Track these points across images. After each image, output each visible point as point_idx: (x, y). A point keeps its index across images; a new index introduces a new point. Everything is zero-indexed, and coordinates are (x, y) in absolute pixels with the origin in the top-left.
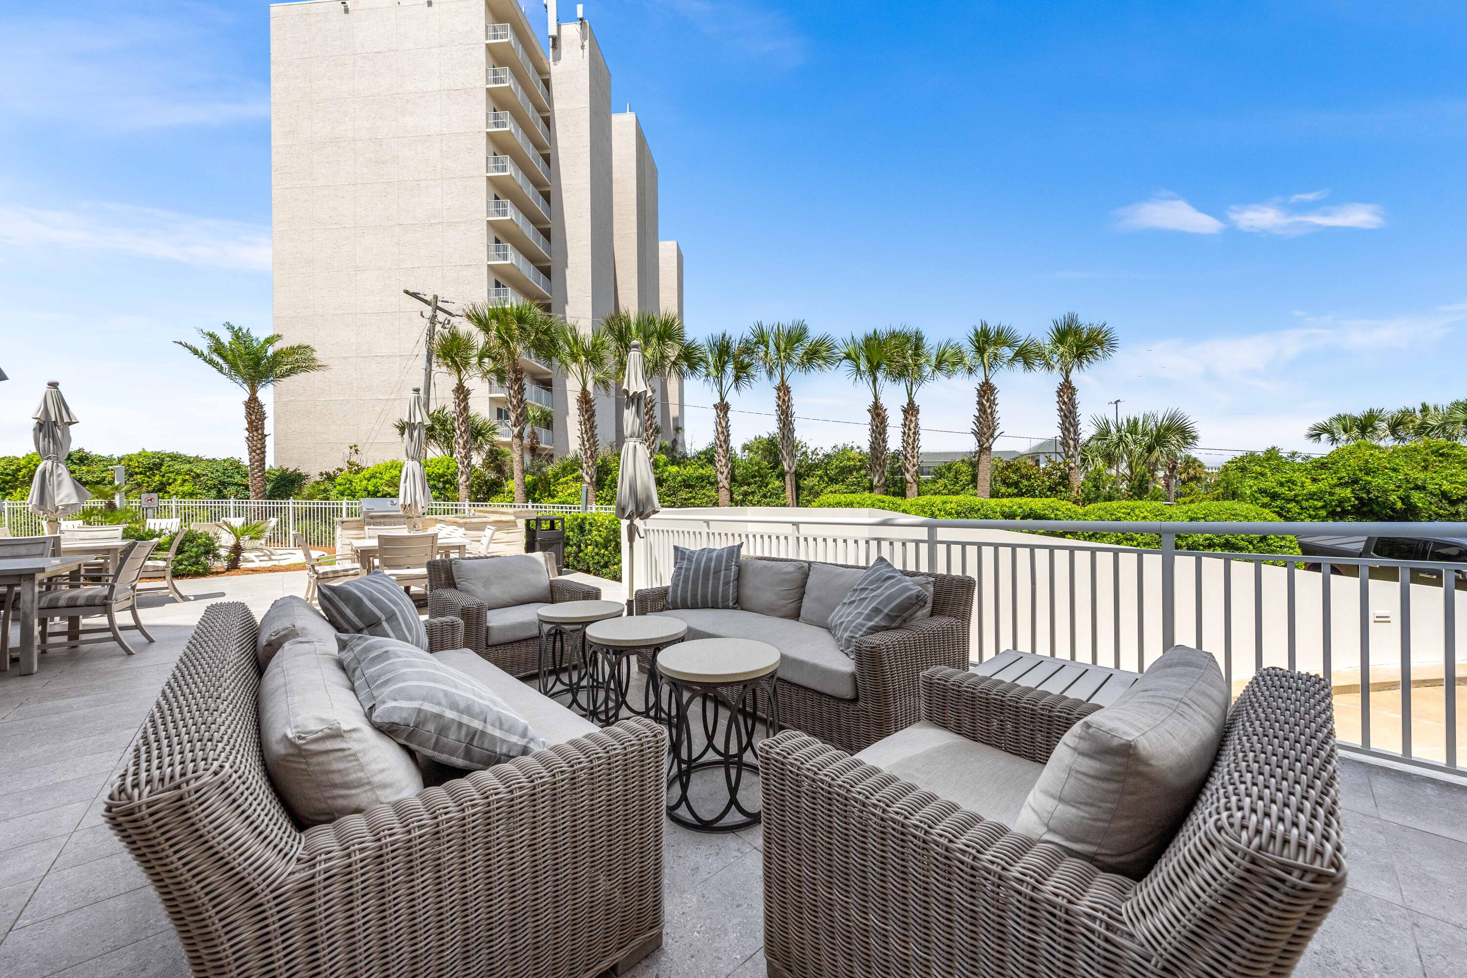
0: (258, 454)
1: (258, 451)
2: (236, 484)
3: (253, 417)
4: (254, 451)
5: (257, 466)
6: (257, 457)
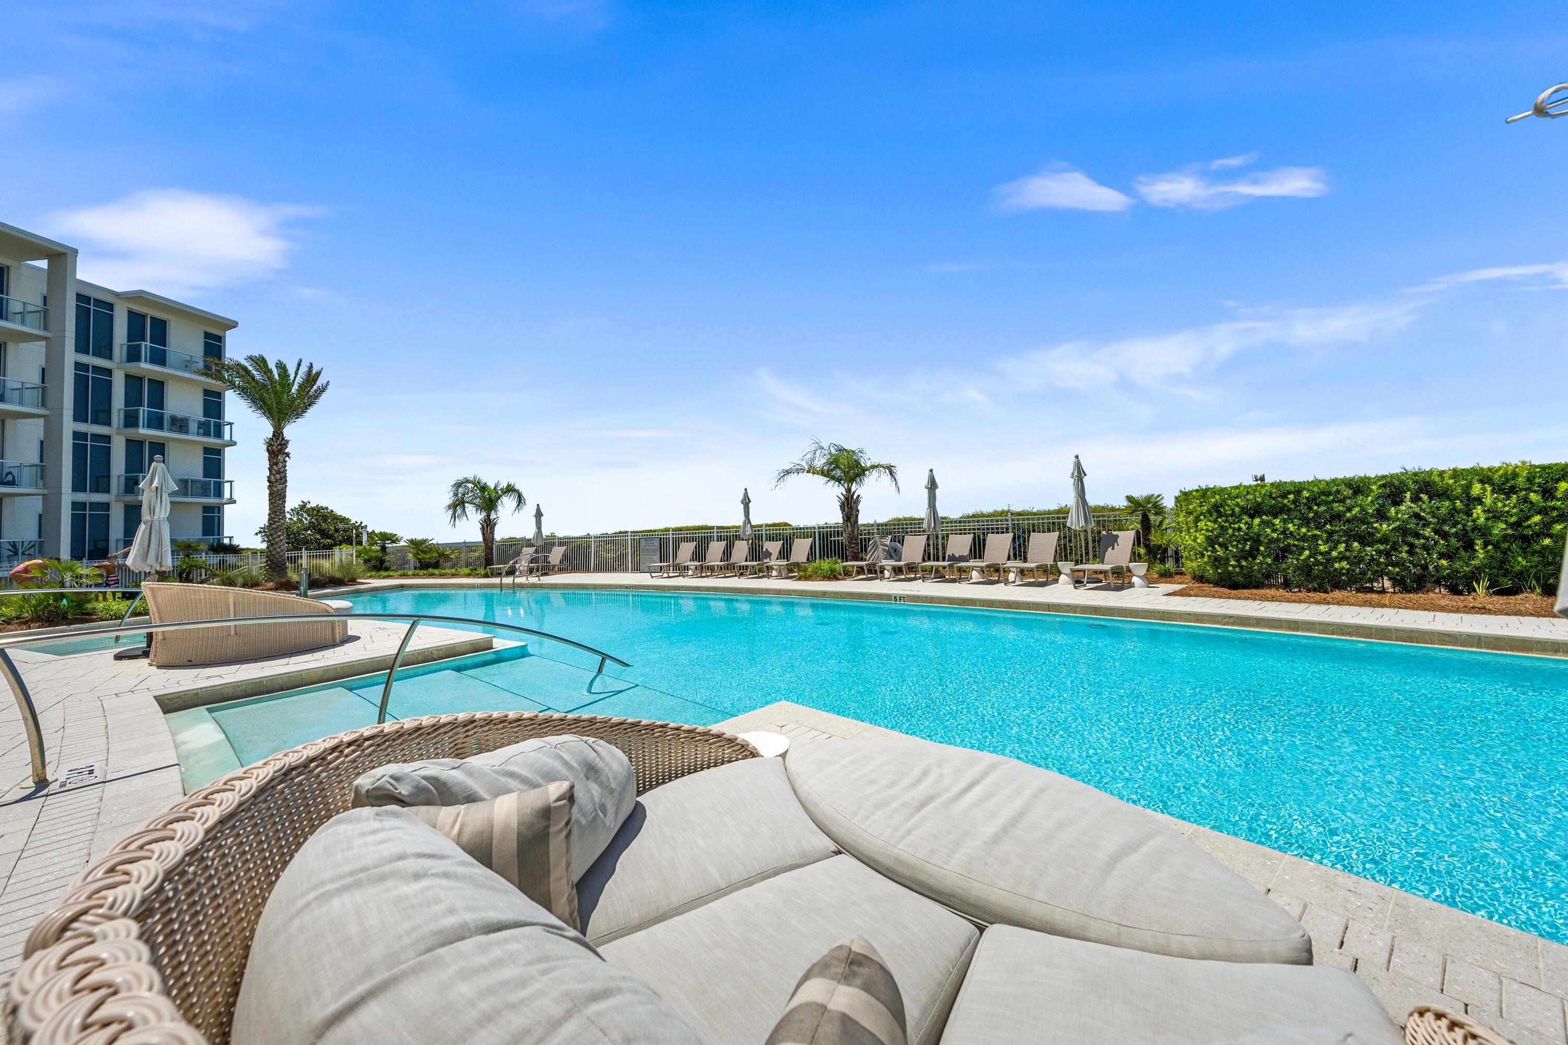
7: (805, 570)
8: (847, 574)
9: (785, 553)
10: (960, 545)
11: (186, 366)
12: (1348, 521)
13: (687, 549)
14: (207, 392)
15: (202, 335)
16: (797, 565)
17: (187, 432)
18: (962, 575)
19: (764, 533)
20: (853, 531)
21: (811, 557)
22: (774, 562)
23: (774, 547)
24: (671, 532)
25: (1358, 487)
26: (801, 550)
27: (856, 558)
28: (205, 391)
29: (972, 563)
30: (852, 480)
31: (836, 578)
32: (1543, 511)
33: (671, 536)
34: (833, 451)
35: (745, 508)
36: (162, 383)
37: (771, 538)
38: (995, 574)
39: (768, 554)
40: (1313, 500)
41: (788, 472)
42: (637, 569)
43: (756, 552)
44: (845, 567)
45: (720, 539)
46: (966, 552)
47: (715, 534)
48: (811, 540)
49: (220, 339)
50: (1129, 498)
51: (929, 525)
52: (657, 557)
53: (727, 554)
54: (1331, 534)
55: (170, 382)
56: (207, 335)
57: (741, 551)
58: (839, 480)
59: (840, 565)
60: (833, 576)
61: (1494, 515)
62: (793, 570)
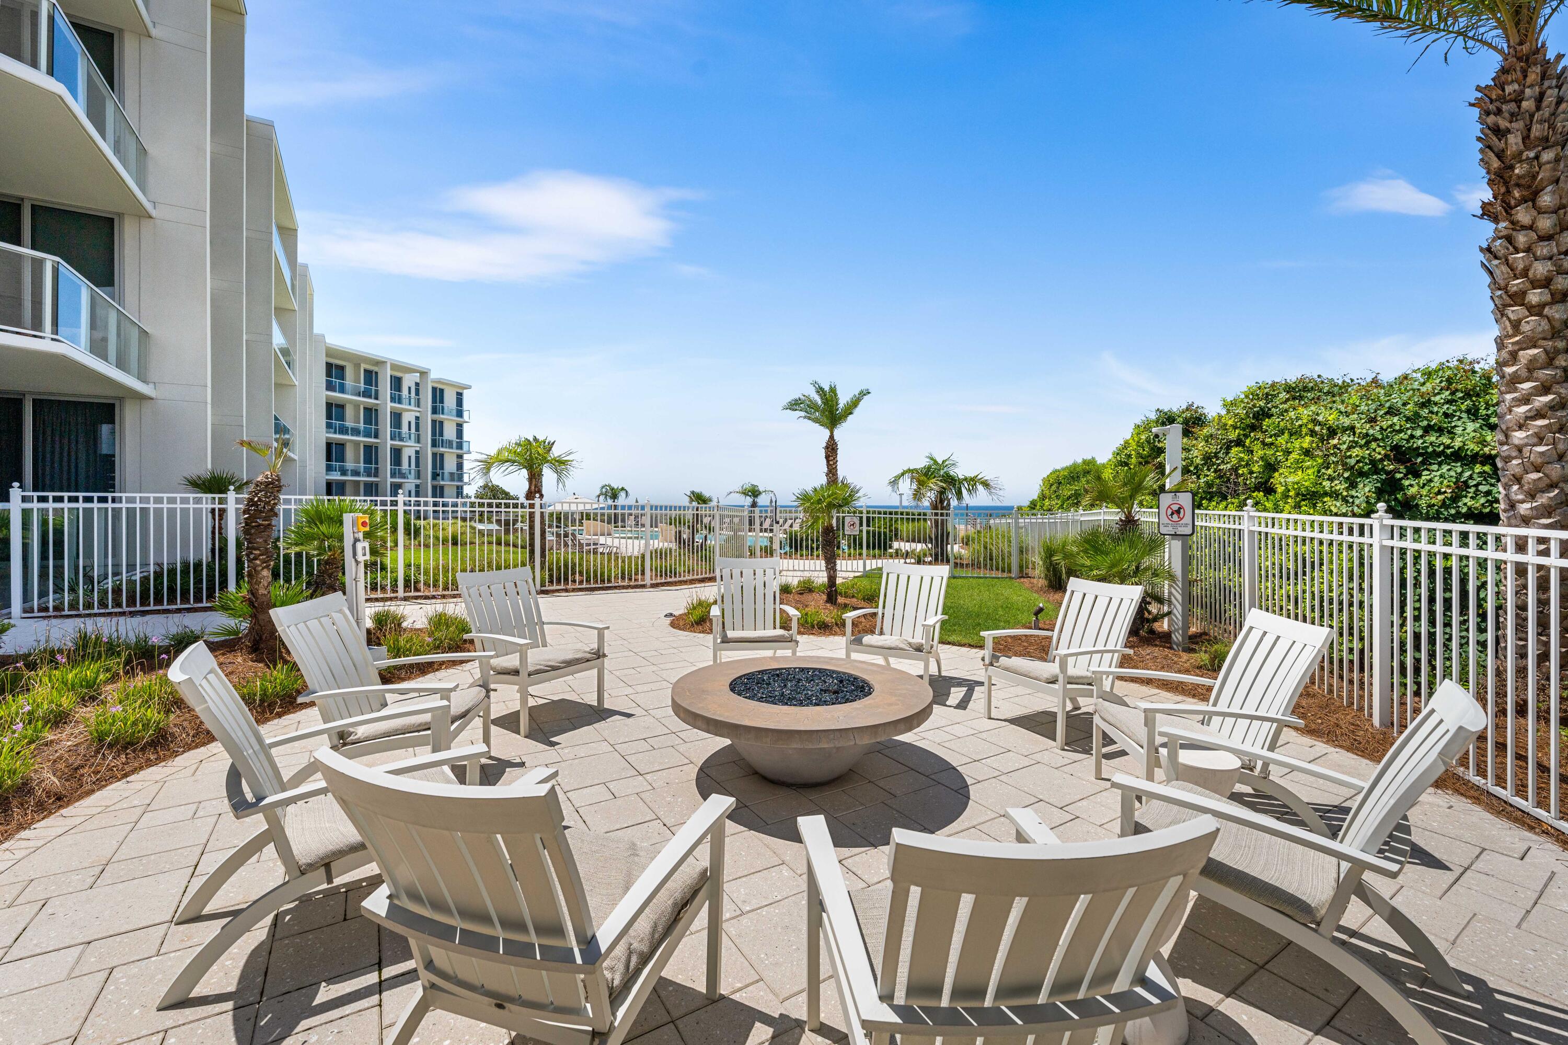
0: (1536, 310)
1: (1535, 296)
2: (1458, 456)
3: (1514, 141)
4: (1518, 298)
5: (1531, 368)
6: (1531, 324)
11: (450, 413)
15: (455, 394)
17: (452, 448)
36: (442, 423)
55: (445, 422)
56: (457, 394)
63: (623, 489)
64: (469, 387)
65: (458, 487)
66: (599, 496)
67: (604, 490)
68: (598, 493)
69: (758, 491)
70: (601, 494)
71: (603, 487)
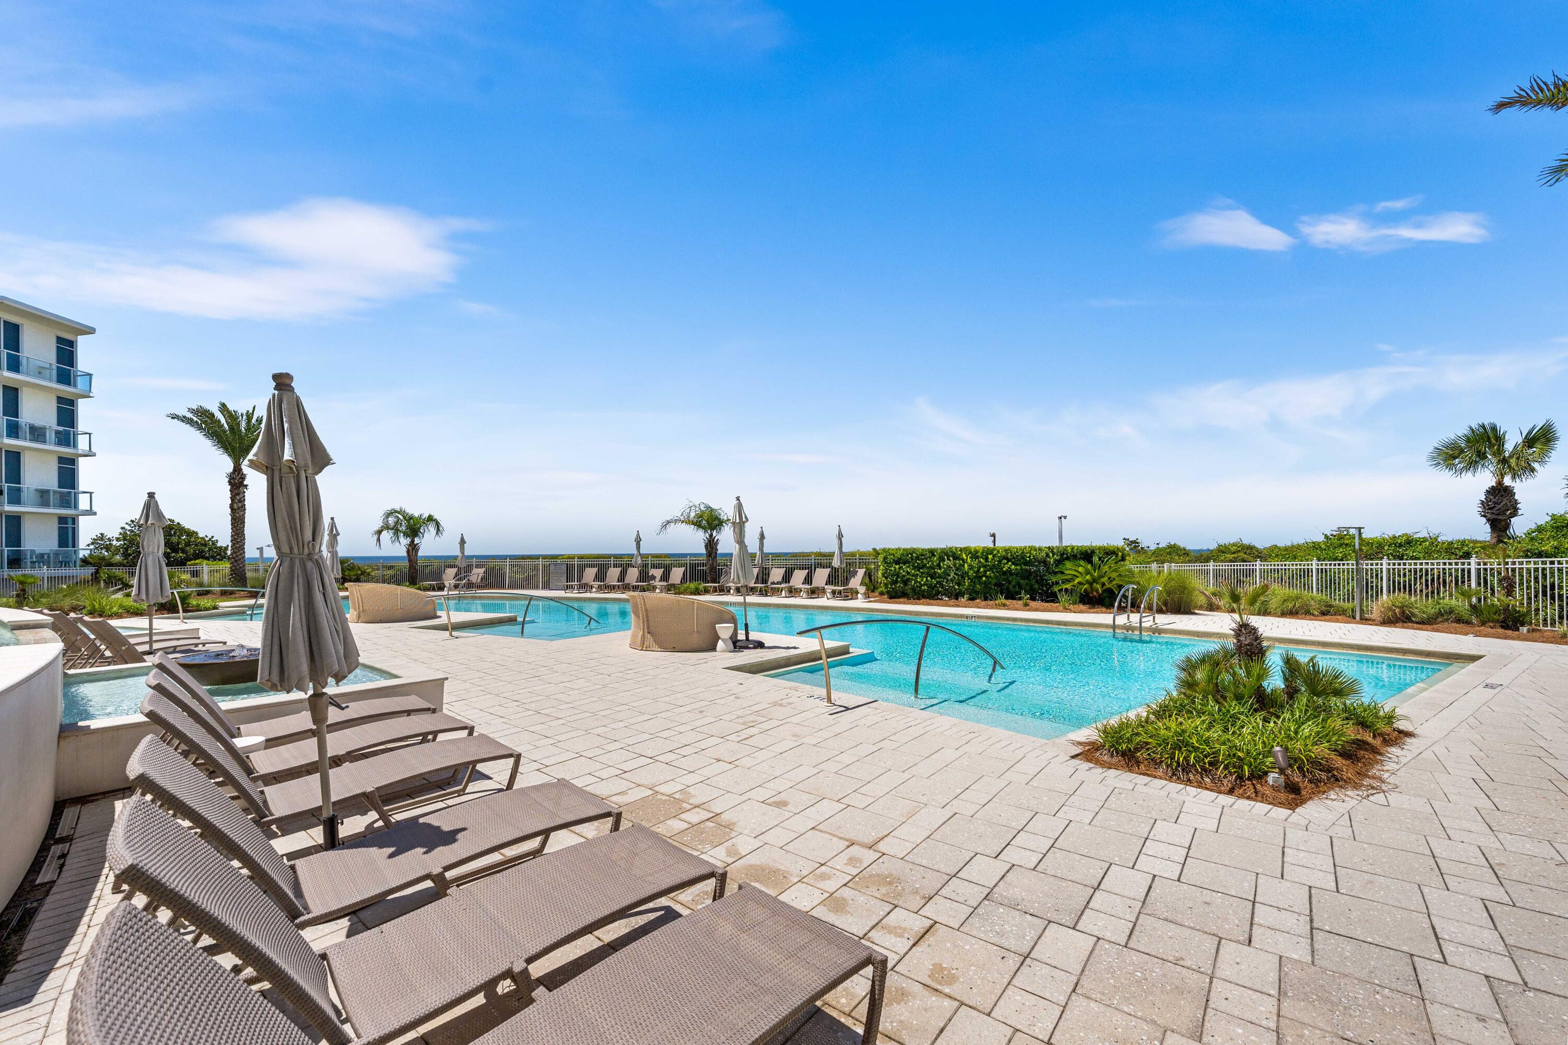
7: (679, 589)
8: (706, 591)
9: (665, 577)
10: (776, 574)
11: (40, 373)
12: (928, 568)
13: (590, 573)
14: (60, 400)
15: (54, 340)
16: (673, 585)
17: (44, 442)
18: (776, 592)
19: (650, 562)
20: (713, 563)
21: (684, 580)
22: (657, 583)
23: (658, 573)
24: (576, 560)
25: (932, 552)
26: (677, 574)
27: (714, 581)
28: (58, 398)
29: (783, 585)
30: (712, 529)
31: (699, 594)
32: (985, 567)
33: (576, 563)
34: (702, 508)
35: (637, 544)
36: (16, 390)
37: (655, 566)
38: (793, 592)
39: (654, 578)
40: (917, 558)
41: (669, 522)
42: (546, 586)
43: (644, 576)
44: (705, 587)
45: (615, 566)
46: (780, 579)
47: (612, 562)
48: (683, 569)
49: (71, 344)
50: (874, 549)
51: (758, 561)
52: (564, 579)
53: (622, 577)
54: (922, 573)
55: (24, 388)
56: (60, 340)
57: (633, 575)
58: (704, 528)
59: (702, 586)
60: (697, 592)
61: (971, 567)
62: (670, 588)
63: (430, 518)
64: (90, 331)
65: (62, 520)
66: (379, 532)
67: (391, 520)
68: (378, 524)
69: (717, 518)
70: (386, 527)
71: (389, 514)
